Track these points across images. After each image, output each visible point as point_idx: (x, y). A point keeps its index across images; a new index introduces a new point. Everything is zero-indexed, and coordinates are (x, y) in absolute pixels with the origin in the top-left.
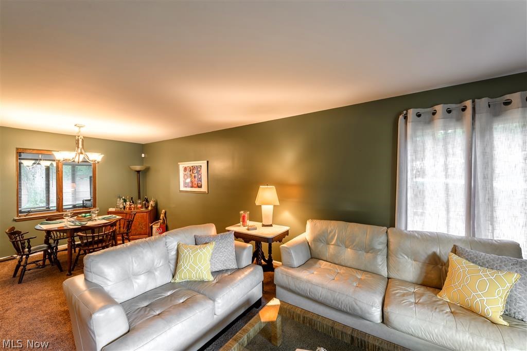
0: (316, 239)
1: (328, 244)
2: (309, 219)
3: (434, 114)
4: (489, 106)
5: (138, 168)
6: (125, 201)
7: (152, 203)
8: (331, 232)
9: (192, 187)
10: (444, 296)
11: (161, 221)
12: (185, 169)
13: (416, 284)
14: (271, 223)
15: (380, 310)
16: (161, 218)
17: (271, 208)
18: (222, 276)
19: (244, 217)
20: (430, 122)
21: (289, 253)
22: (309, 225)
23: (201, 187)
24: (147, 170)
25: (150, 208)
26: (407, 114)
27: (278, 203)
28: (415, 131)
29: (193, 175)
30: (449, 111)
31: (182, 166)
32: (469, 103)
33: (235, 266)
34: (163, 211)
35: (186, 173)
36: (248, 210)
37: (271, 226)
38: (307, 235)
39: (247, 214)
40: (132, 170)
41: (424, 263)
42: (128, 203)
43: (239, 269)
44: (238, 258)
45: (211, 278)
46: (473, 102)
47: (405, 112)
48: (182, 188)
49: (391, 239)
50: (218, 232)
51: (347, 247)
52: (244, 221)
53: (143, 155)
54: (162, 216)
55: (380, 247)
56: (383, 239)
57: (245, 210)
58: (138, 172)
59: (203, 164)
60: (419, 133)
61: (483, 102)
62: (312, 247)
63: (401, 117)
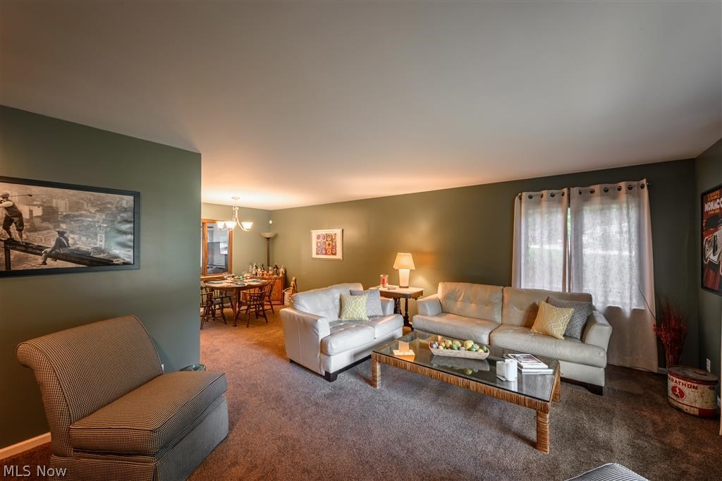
0: (447, 297)
1: (456, 300)
2: (440, 281)
3: (542, 197)
4: (580, 193)
5: (268, 235)
6: (257, 268)
7: (282, 270)
8: (459, 291)
9: (326, 254)
10: (534, 329)
11: (292, 288)
12: (318, 237)
13: (521, 326)
14: (407, 285)
15: (487, 336)
16: (292, 285)
17: (408, 271)
18: (374, 319)
19: (384, 280)
20: (539, 203)
21: (424, 306)
22: (440, 286)
23: (335, 254)
24: (276, 236)
25: (281, 275)
26: (521, 196)
27: (414, 268)
28: (527, 210)
29: (327, 243)
30: (553, 196)
31: (315, 233)
32: (565, 190)
33: (382, 314)
34: (294, 278)
35: (319, 240)
36: (387, 274)
37: (407, 287)
38: (439, 295)
39: (386, 278)
40: (261, 236)
41: (527, 311)
42: (259, 270)
43: (384, 316)
44: (384, 308)
45: (368, 319)
46: (569, 189)
47: (520, 194)
48: (314, 255)
49: (506, 295)
50: (364, 289)
51: (471, 303)
52: (383, 283)
53: (271, 222)
54: (292, 283)
55: (497, 301)
56: (500, 295)
57: (385, 274)
58: (268, 239)
59: (338, 232)
60: (530, 212)
61: (575, 190)
62: (443, 303)
63: (517, 198)
